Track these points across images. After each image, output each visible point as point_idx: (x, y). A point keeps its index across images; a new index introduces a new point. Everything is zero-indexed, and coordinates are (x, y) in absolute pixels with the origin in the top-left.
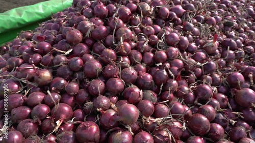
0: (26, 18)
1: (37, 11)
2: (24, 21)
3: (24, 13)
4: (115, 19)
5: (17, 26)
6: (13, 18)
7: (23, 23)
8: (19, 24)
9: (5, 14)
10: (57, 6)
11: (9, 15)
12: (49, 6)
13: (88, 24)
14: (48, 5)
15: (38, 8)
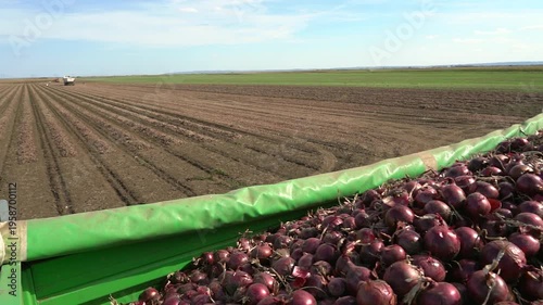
0: (261, 208)
1: (282, 195)
2: (256, 212)
3: (260, 196)
4: (488, 277)
5: (242, 219)
6: (240, 204)
7: (252, 215)
8: (246, 216)
9: (230, 197)
10: (318, 189)
11: (235, 199)
12: (304, 189)
13: (413, 273)
14: (303, 185)
15: (284, 190)
